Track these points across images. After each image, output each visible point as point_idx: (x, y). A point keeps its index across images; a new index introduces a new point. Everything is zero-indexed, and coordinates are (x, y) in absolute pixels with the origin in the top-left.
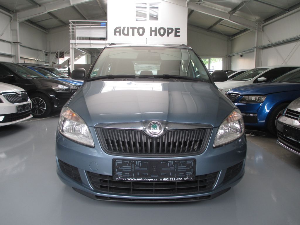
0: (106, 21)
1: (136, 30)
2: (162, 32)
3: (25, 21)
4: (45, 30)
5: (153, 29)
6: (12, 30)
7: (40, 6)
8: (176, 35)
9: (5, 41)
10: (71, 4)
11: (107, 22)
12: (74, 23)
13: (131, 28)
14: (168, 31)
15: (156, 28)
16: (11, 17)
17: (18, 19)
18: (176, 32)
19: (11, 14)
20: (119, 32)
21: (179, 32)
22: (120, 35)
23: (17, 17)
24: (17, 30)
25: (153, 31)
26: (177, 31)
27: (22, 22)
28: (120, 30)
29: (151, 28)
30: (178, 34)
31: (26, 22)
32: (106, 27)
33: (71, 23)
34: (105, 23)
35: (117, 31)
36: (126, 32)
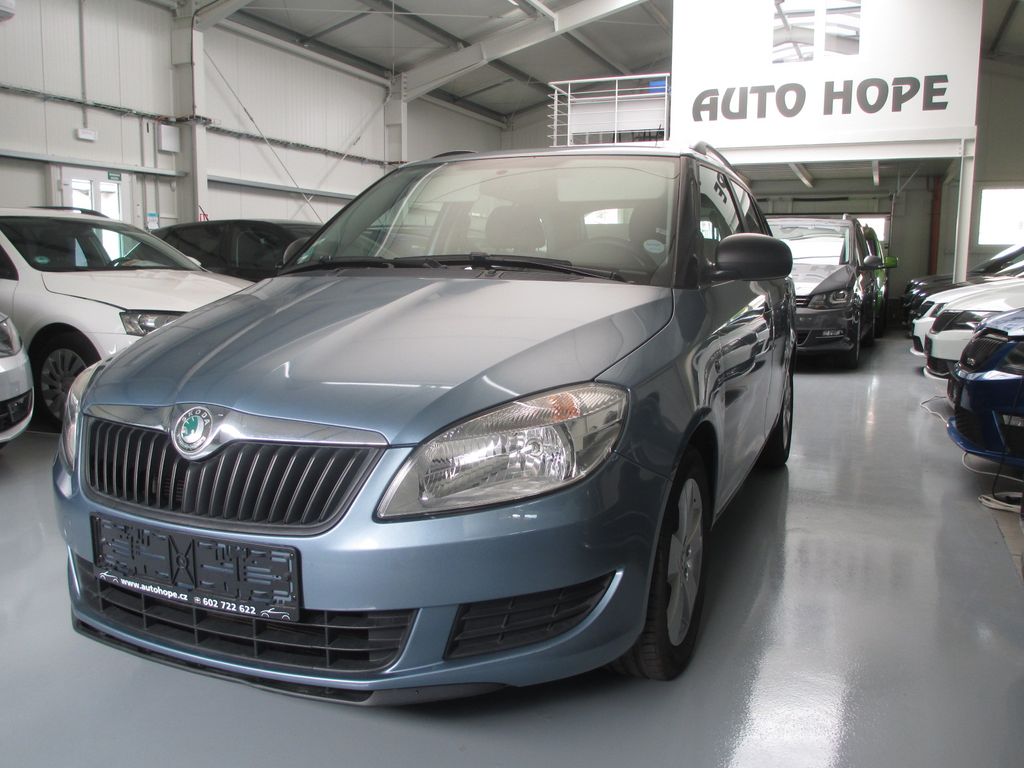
0: (668, 74)
1: (771, 98)
2: (872, 95)
3: (428, 94)
4: (499, 120)
5: (839, 88)
6: (388, 126)
7: (466, 44)
8: (929, 105)
9: (364, 159)
10: (557, 29)
11: (670, 78)
12: (564, 87)
13: (755, 90)
14: (897, 91)
15: (848, 85)
16: (387, 88)
17: (404, 93)
18: (930, 92)
19: (387, 78)
20: (712, 108)
21: (942, 92)
22: (713, 117)
23: (404, 85)
24: (400, 125)
25: (838, 95)
26: (937, 86)
27: (419, 99)
28: (714, 102)
29: (829, 86)
30: (936, 99)
31: (430, 99)
32: (666, 93)
33: (557, 89)
34: (661, 83)
35: (705, 106)
36: (734, 107)
